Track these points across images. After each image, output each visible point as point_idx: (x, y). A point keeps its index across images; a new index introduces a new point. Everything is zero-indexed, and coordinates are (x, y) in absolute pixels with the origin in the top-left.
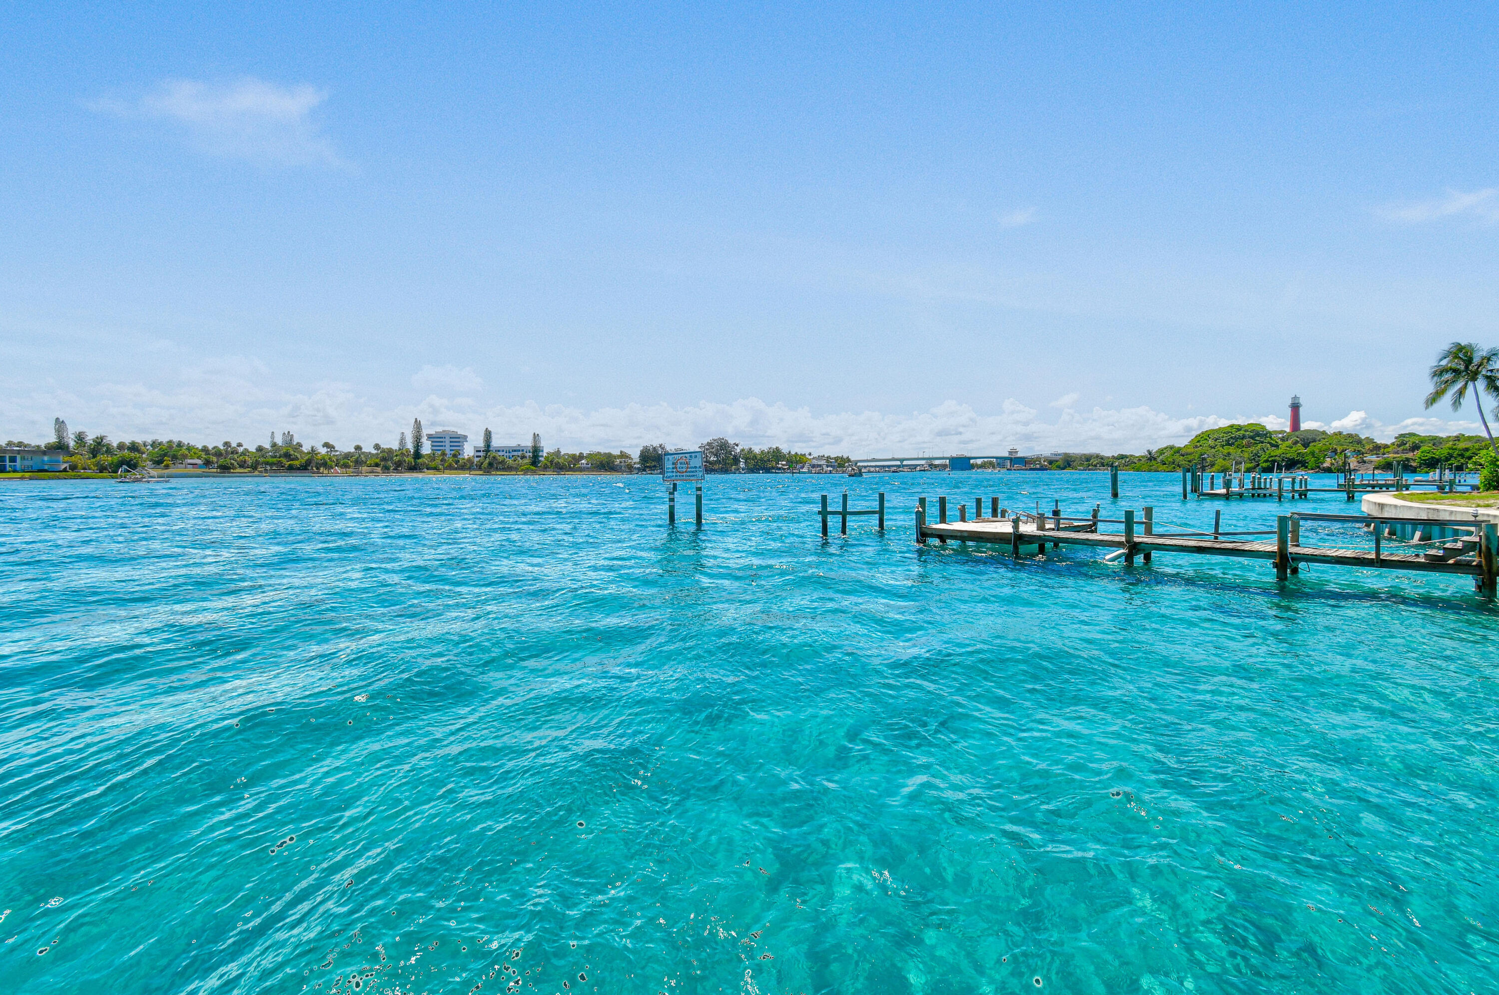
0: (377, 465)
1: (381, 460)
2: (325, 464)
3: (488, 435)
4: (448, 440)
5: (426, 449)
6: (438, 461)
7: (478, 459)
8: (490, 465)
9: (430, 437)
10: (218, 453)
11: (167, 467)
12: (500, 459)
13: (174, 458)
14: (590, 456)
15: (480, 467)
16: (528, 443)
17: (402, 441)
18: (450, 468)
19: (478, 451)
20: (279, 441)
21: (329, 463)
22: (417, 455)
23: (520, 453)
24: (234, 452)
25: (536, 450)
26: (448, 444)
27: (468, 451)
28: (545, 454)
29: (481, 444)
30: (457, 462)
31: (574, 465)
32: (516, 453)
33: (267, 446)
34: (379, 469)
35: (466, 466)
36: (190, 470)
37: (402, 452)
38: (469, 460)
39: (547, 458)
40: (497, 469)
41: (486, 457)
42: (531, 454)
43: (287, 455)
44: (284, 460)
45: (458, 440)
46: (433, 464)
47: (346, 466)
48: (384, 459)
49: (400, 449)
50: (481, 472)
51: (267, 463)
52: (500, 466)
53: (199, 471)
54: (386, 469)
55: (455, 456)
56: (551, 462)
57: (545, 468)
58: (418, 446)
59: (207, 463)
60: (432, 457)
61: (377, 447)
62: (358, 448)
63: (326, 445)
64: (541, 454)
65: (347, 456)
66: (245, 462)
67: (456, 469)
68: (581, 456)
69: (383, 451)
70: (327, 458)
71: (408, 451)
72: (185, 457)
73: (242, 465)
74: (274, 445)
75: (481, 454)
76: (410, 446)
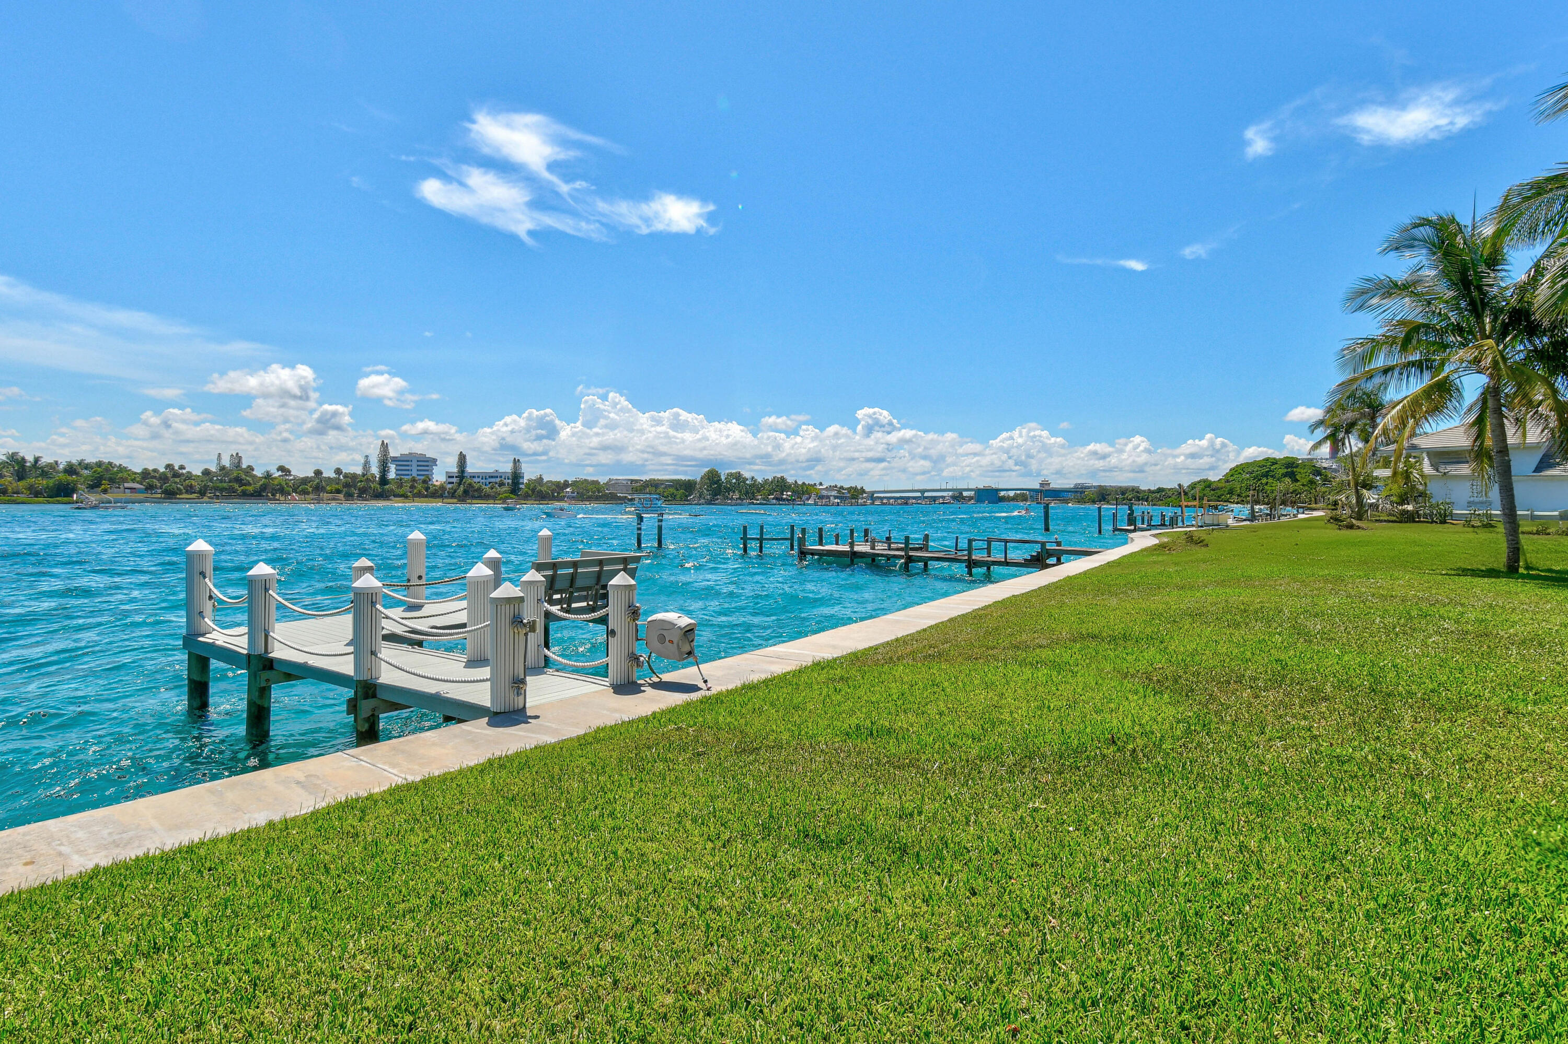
0: (338, 491)
1: (344, 487)
2: (282, 491)
3: (462, 459)
4: (414, 464)
5: (392, 475)
6: (406, 489)
7: (450, 486)
8: (466, 492)
9: (395, 460)
10: (163, 478)
11: (105, 491)
12: (476, 486)
13: (112, 481)
14: (575, 483)
15: (453, 495)
16: (507, 468)
17: (366, 464)
18: (419, 495)
19: (450, 477)
20: (226, 462)
21: (287, 489)
22: (384, 481)
23: (498, 480)
24: (176, 475)
25: (516, 476)
26: (414, 468)
27: (438, 478)
28: (525, 481)
29: (454, 470)
30: (427, 489)
31: (558, 493)
32: (493, 480)
33: (213, 468)
34: (341, 496)
35: (437, 494)
36: (128, 494)
37: (366, 476)
38: (442, 487)
39: (528, 485)
40: (473, 497)
41: (460, 484)
42: (510, 481)
43: (238, 480)
44: (236, 486)
45: (428, 463)
46: (401, 491)
47: (305, 492)
48: (347, 485)
49: (364, 475)
50: (455, 501)
51: (216, 489)
52: (476, 494)
53: (141, 496)
54: (349, 496)
55: (424, 482)
56: (533, 490)
57: (526, 497)
58: (384, 471)
59: (150, 488)
60: (400, 483)
61: (338, 471)
62: (318, 473)
63: (281, 469)
64: (521, 481)
65: (305, 481)
66: (191, 486)
67: (426, 496)
68: (566, 484)
69: (346, 476)
70: (283, 483)
71: (373, 476)
72: (124, 480)
73: (190, 489)
74: (223, 468)
75: (454, 480)
76: (375, 470)
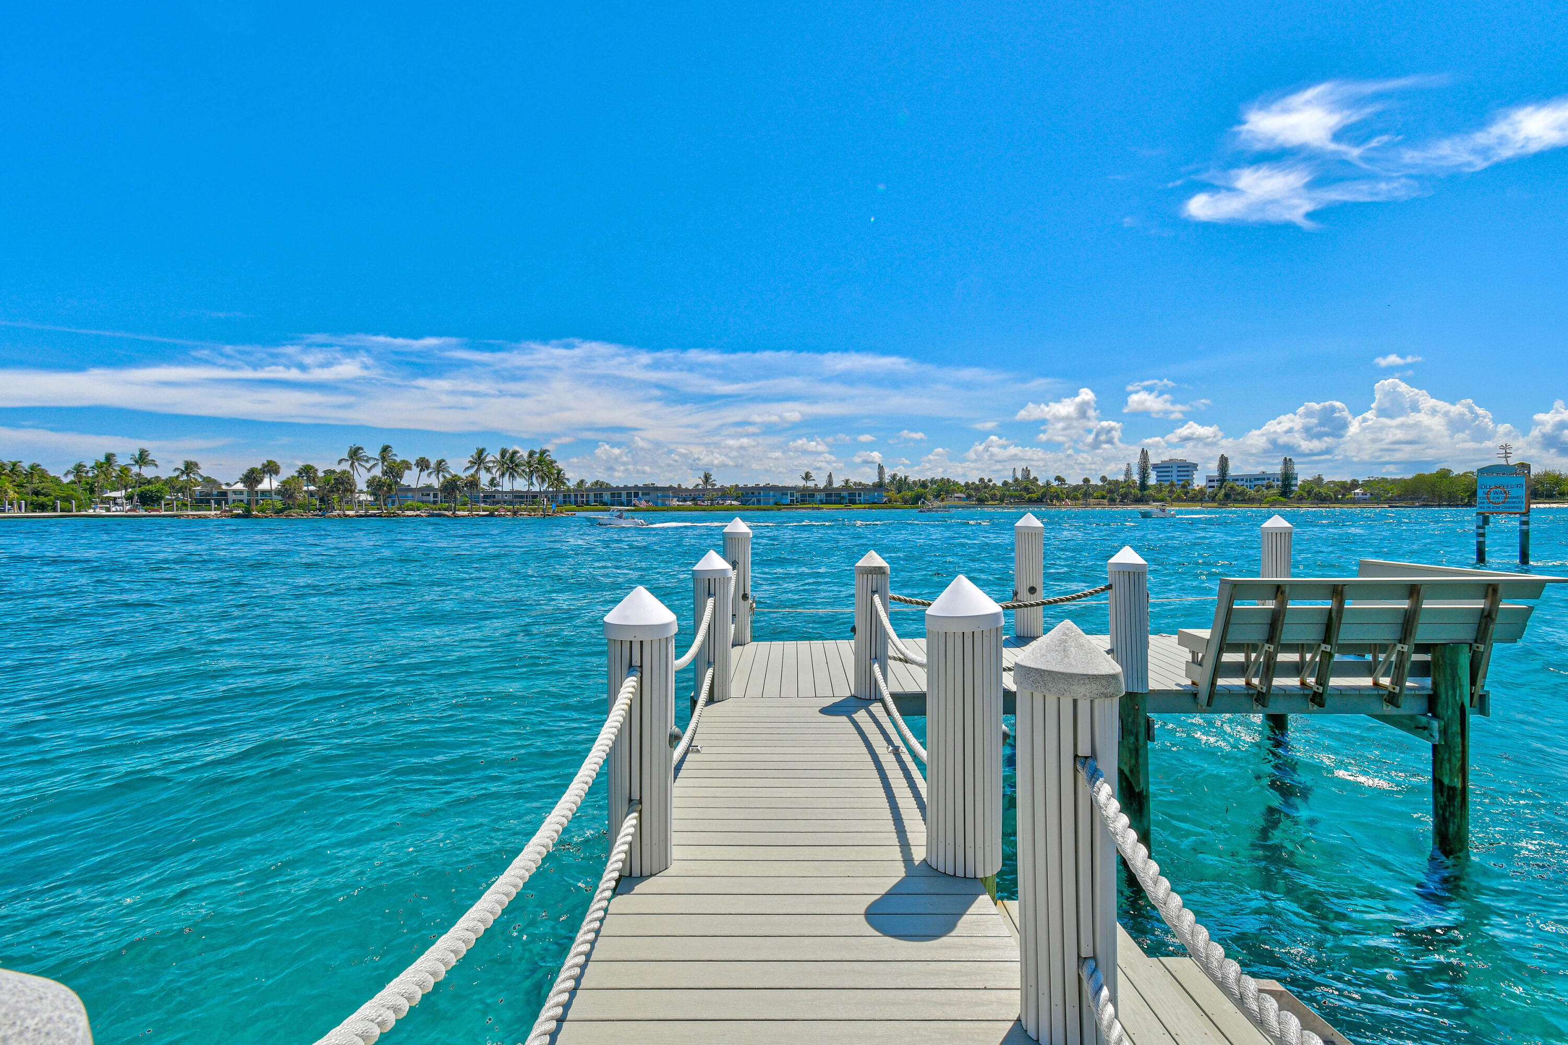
0: (1103, 497)
1: (1108, 492)
2: (1058, 497)
3: (1224, 462)
4: (1175, 470)
5: (1152, 480)
6: (1165, 492)
7: (1211, 490)
8: (1227, 496)
9: (1155, 467)
10: (977, 489)
11: (943, 500)
12: (1239, 489)
13: (947, 492)
14: (1367, 484)
15: (1213, 499)
16: (1277, 469)
17: (1128, 473)
18: (1179, 499)
19: (1210, 481)
20: (1019, 475)
21: (1061, 495)
22: (1143, 486)
23: (1265, 482)
24: (986, 487)
25: (1287, 478)
26: (1175, 474)
27: (1199, 482)
28: (1299, 483)
29: (1215, 473)
30: (1186, 493)
31: (1344, 495)
32: (1259, 482)
33: (1010, 481)
34: (1105, 501)
35: (1198, 498)
36: (957, 503)
37: (1128, 484)
38: (1201, 491)
39: (1302, 487)
40: (1235, 501)
41: (1220, 488)
42: (1280, 483)
43: (1026, 489)
44: (1024, 494)
45: (1187, 468)
46: (1160, 496)
47: (1075, 498)
48: (1110, 491)
49: (1125, 481)
50: (1215, 505)
51: (1011, 496)
52: (1239, 498)
53: (963, 503)
54: (1112, 501)
55: (1184, 486)
56: (1309, 493)
57: (1300, 499)
58: (1144, 477)
59: (969, 497)
60: (1159, 488)
61: (1103, 479)
62: (1086, 481)
63: (1058, 478)
64: (1293, 482)
65: (1076, 488)
66: (995, 495)
67: (1185, 501)
68: (1355, 484)
69: (1110, 483)
70: (1059, 491)
71: (1134, 482)
72: (954, 491)
73: (993, 497)
74: (1016, 480)
75: (1215, 484)
76: (1136, 477)
